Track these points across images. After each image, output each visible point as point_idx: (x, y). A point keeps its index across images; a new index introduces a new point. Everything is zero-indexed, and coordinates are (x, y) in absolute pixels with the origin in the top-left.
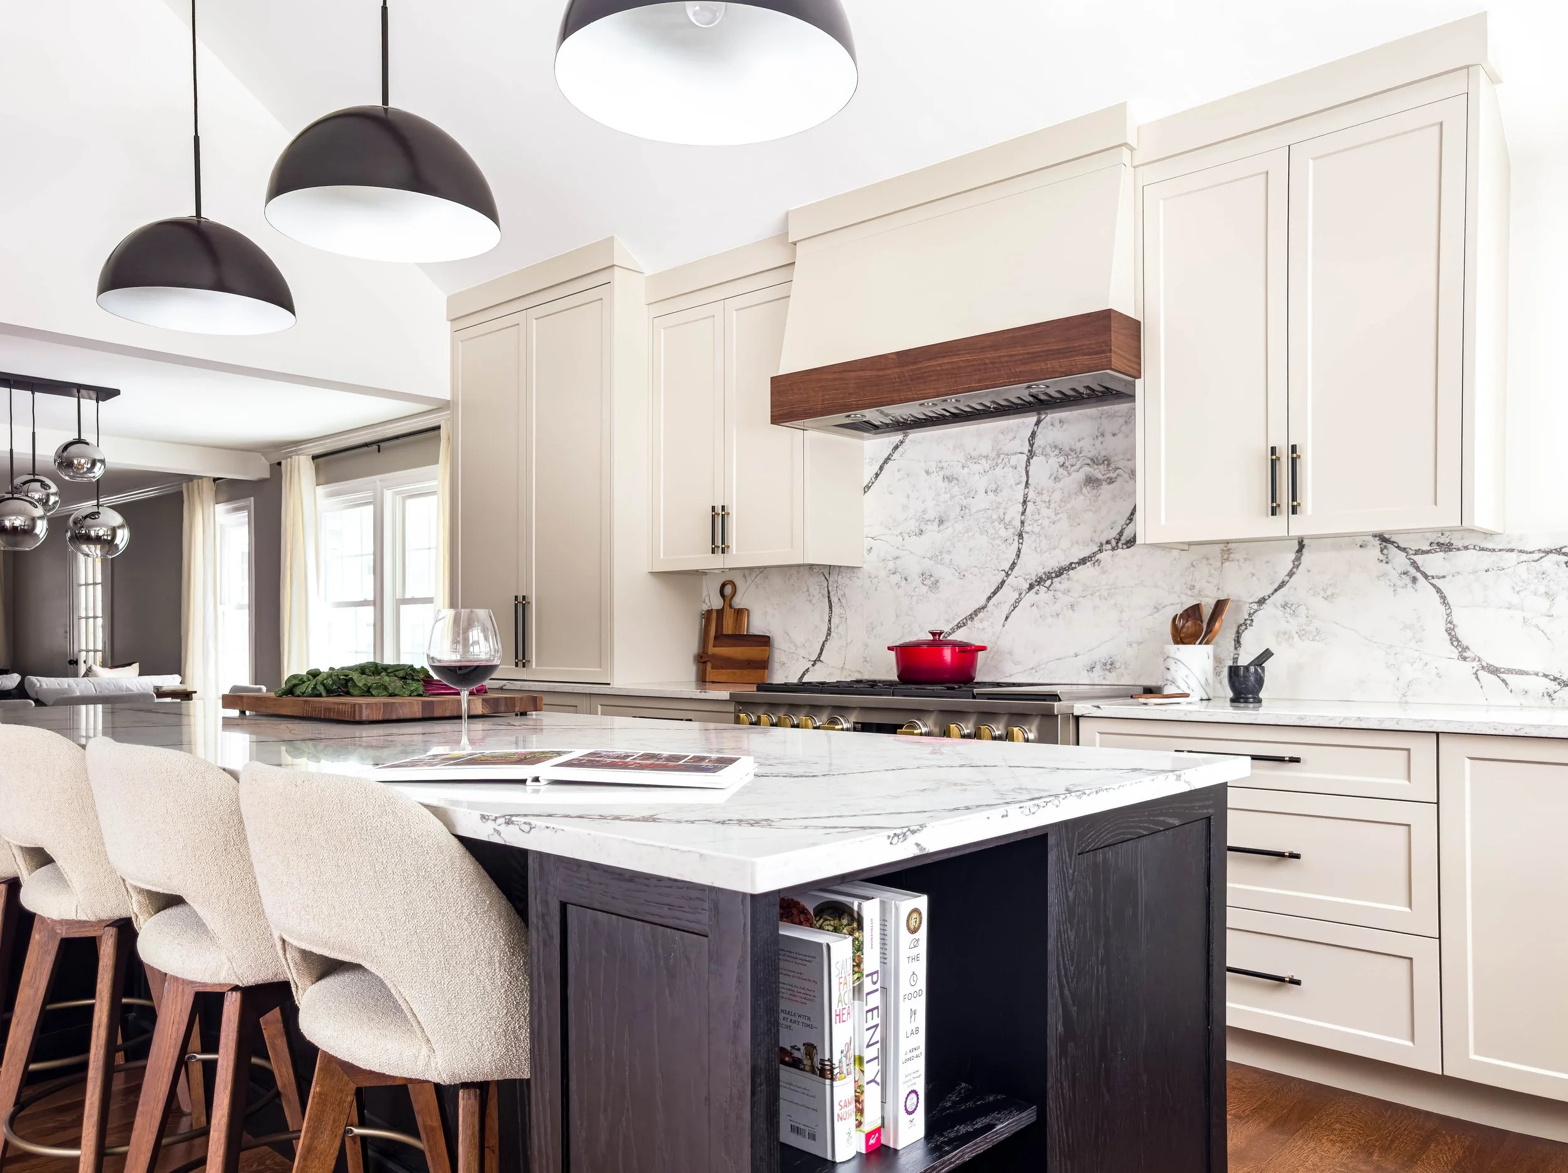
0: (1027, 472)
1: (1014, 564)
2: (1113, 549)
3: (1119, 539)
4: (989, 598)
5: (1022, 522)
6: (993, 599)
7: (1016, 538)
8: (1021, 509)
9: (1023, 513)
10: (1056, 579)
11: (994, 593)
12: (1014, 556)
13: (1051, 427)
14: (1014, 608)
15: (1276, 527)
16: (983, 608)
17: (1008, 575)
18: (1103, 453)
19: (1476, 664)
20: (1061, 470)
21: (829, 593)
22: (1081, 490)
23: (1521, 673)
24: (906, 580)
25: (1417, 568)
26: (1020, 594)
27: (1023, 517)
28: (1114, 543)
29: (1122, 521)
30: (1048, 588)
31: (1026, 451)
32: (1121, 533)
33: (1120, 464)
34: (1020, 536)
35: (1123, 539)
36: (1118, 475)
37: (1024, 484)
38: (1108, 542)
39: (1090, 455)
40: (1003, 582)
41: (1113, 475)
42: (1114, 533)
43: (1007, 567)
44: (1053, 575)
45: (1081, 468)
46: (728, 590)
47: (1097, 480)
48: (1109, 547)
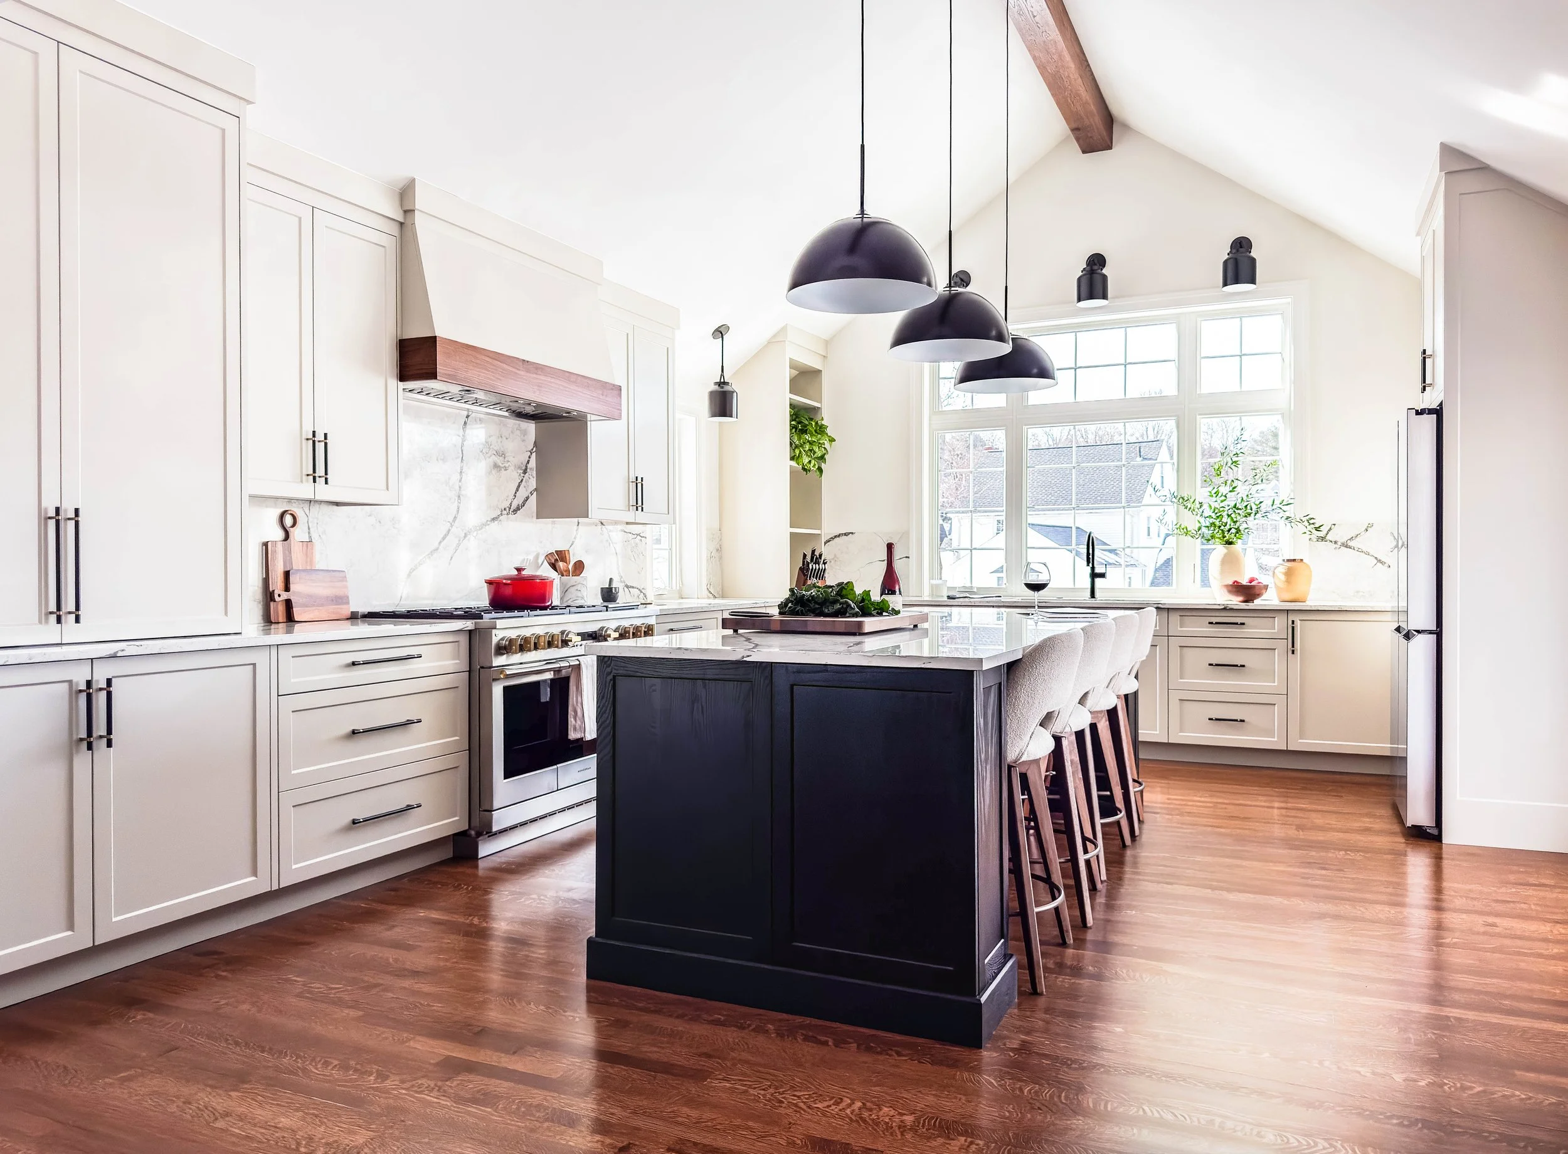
0: (462, 451)
1: (455, 518)
2: (507, 514)
3: (510, 508)
4: (440, 542)
5: (460, 487)
6: (442, 544)
7: (457, 498)
8: (459, 477)
9: (460, 481)
10: (479, 532)
11: (444, 538)
12: (455, 512)
13: (475, 422)
14: (456, 550)
15: (630, 516)
16: (437, 549)
17: (452, 526)
18: (502, 449)
19: (623, 584)
20: (481, 454)
21: (309, 529)
22: (491, 471)
23: (633, 587)
24: (380, 522)
25: (610, 538)
26: (459, 541)
27: (460, 484)
28: (507, 509)
29: (512, 497)
30: (475, 537)
31: (461, 435)
32: (511, 505)
33: (511, 459)
34: (459, 496)
35: (513, 507)
36: (509, 466)
37: (460, 458)
38: (505, 509)
39: (496, 448)
40: (449, 530)
41: (507, 465)
42: (508, 505)
43: (451, 519)
44: (478, 528)
45: (491, 456)
46: (288, 520)
47: (499, 466)
48: (505, 512)
